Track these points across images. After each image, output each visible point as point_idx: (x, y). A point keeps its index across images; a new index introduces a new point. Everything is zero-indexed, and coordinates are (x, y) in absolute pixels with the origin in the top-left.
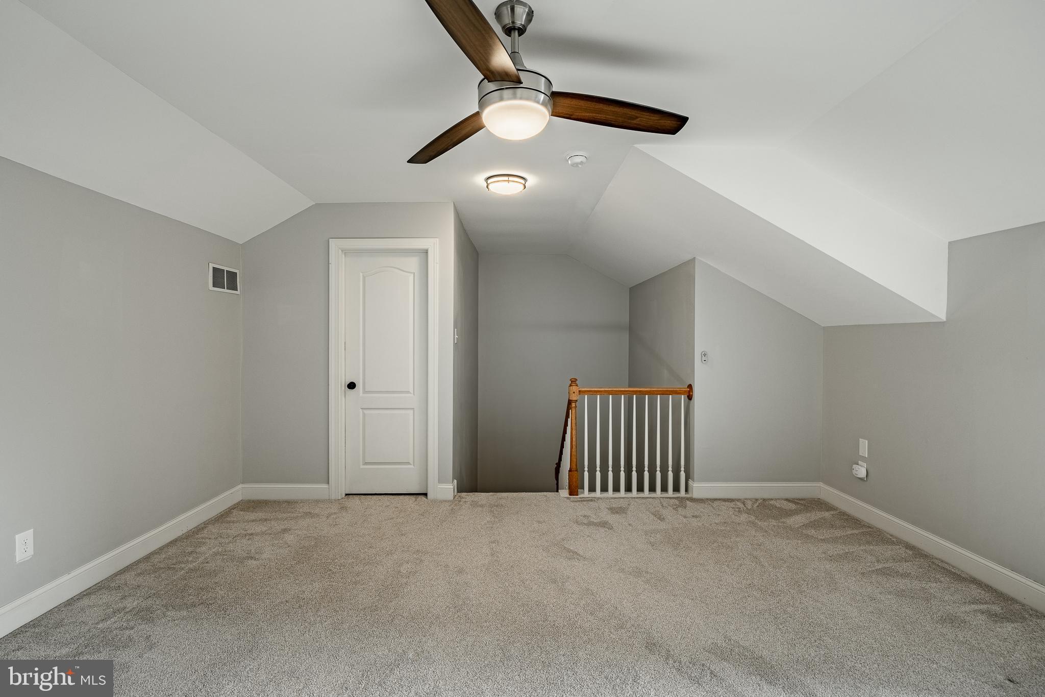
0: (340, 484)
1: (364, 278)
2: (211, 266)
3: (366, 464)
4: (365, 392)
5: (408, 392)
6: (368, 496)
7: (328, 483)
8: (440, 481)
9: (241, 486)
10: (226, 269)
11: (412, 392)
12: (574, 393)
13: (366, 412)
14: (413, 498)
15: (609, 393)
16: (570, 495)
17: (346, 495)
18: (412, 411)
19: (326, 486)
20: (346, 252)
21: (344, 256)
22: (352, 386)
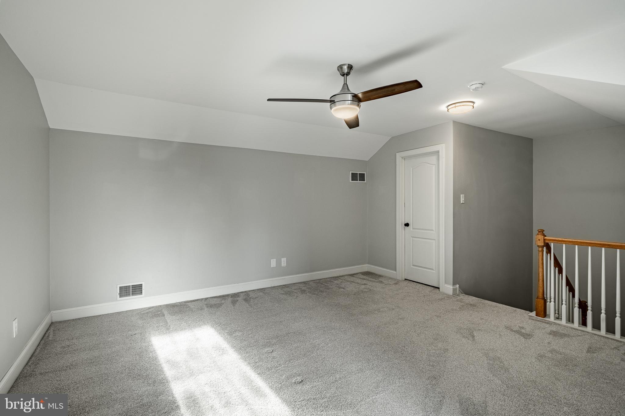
0: (401, 273)
1: (413, 170)
2: (351, 172)
3: (413, 265)
4: (413, 229)
5: (432, 230)
6: (414, 282)
7: (396, 271)
8: (446, 283)
9: (367, 265)
10: (358, 173)
11: (435, 231)
12: (539, 240)
13: (414, 239)
14: (432, 288)
15: (575, 243)
16: (536, 316)
17: (405, 279)
18: (435, 241)
19: (395, 272)
20: (404, 158)
21: (403, 160)
22: (407, 225)
